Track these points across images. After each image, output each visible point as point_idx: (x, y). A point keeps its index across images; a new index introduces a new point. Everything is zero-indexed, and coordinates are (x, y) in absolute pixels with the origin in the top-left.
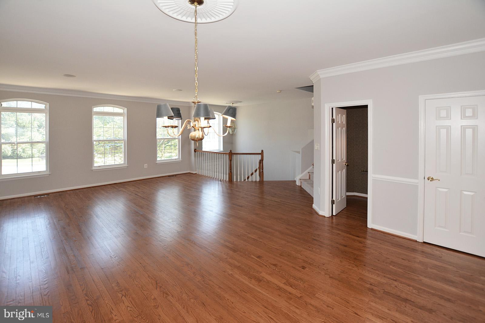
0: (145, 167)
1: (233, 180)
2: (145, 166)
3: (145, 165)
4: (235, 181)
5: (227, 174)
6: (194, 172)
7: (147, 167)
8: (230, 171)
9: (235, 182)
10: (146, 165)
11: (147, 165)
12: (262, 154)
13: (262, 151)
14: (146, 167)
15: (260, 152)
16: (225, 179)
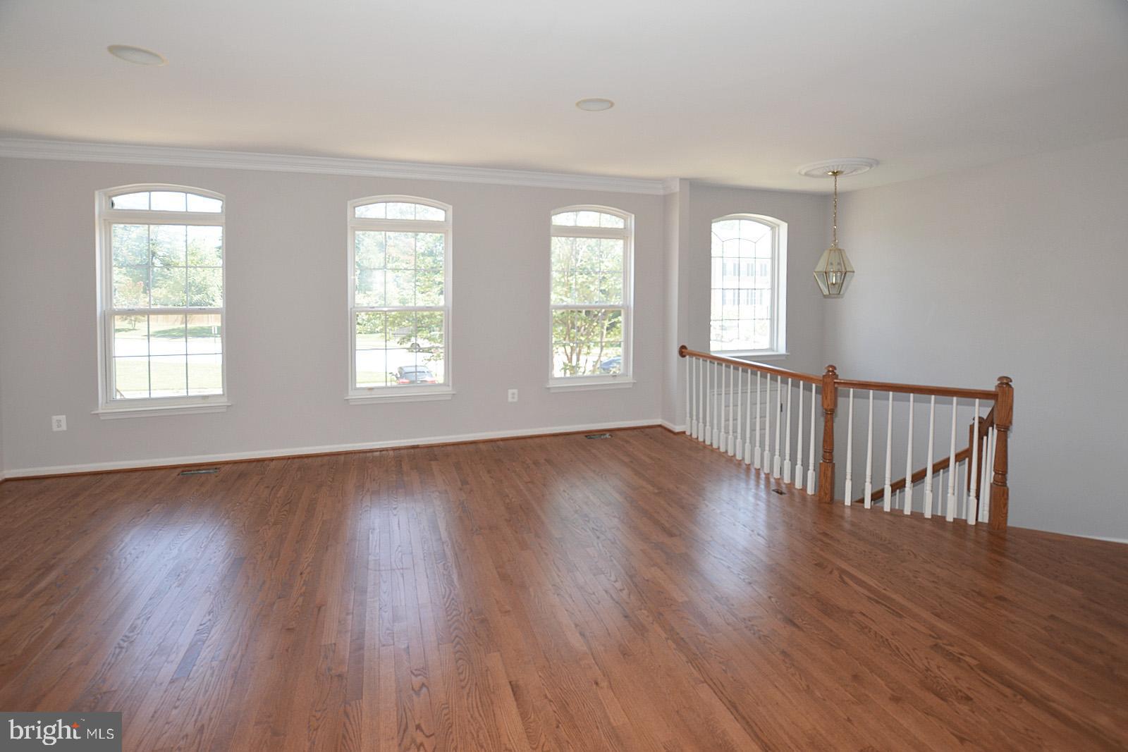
0: (510, 400)
1: (836, 497)
2: (510, 396)
3: (510, 391)
4: (848, 502)
5: (811, 467)
6: (677, 429)
7: (516, 400)
8: (824, 457)
9: (848, 512)
10: (513, 394)
11: (515, 391)
12: (1002, 395)
13: (1005, 383)
14: (513, 398)
15: (991, 386)
16: (798, 485)
